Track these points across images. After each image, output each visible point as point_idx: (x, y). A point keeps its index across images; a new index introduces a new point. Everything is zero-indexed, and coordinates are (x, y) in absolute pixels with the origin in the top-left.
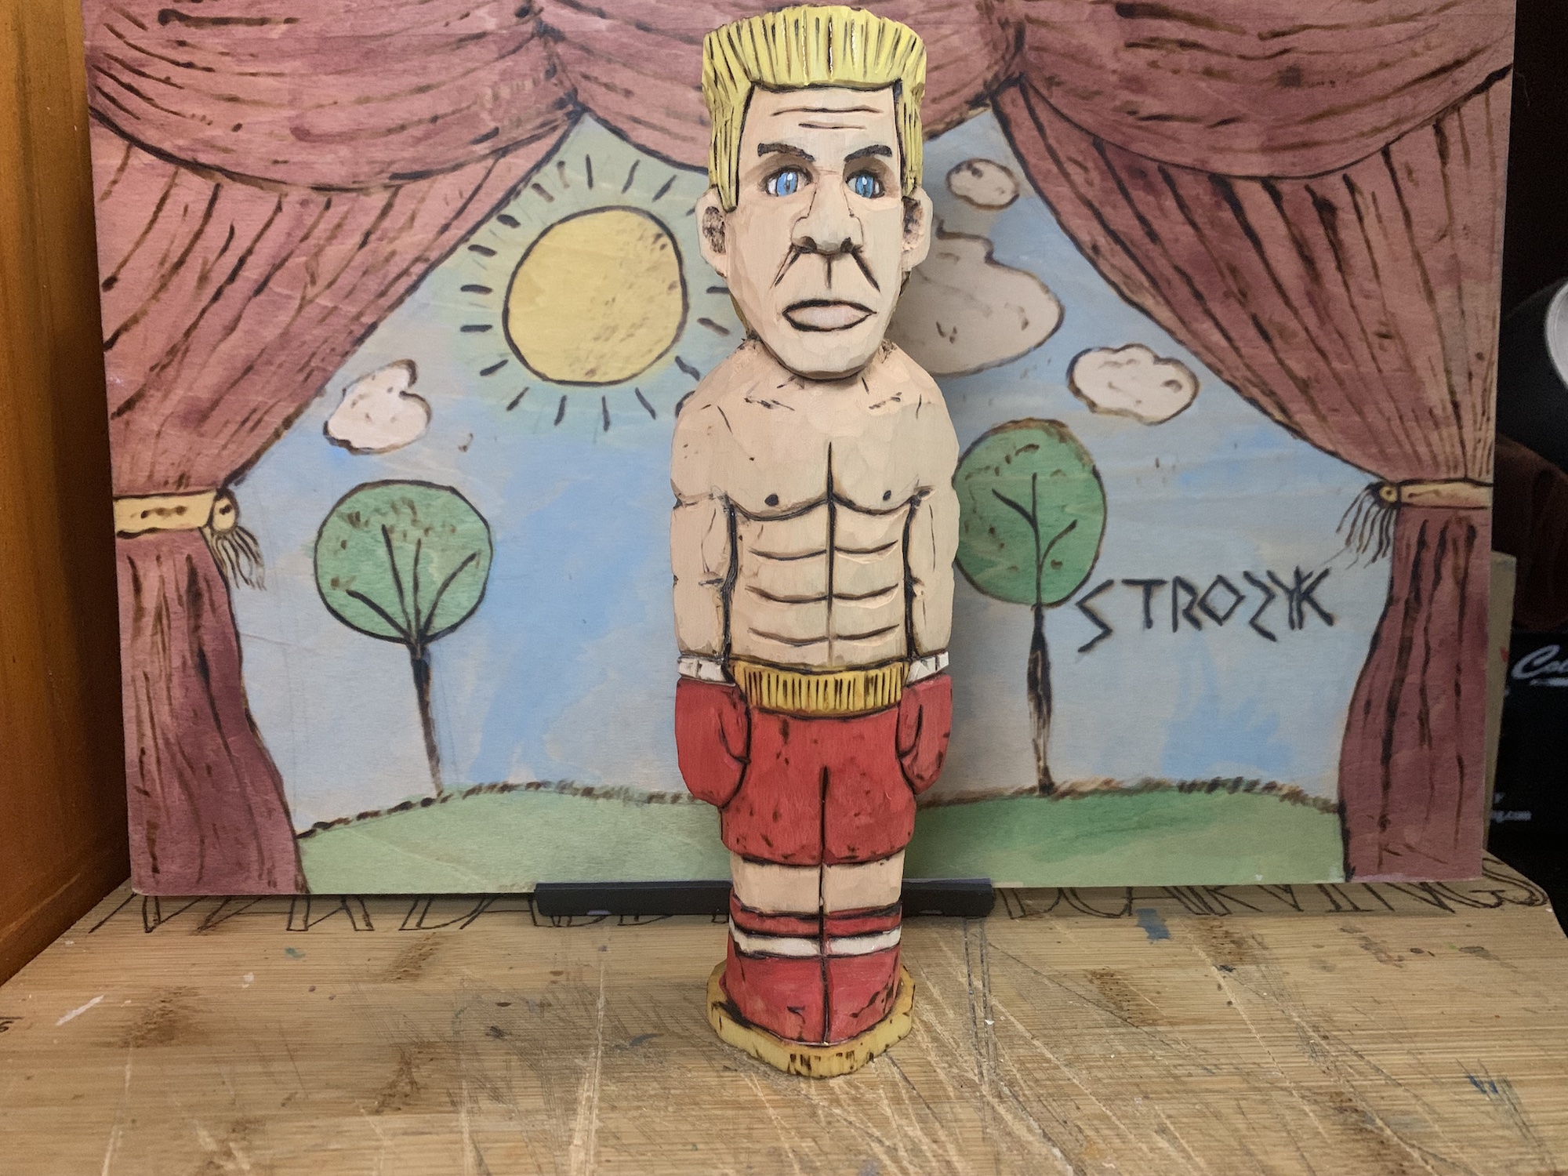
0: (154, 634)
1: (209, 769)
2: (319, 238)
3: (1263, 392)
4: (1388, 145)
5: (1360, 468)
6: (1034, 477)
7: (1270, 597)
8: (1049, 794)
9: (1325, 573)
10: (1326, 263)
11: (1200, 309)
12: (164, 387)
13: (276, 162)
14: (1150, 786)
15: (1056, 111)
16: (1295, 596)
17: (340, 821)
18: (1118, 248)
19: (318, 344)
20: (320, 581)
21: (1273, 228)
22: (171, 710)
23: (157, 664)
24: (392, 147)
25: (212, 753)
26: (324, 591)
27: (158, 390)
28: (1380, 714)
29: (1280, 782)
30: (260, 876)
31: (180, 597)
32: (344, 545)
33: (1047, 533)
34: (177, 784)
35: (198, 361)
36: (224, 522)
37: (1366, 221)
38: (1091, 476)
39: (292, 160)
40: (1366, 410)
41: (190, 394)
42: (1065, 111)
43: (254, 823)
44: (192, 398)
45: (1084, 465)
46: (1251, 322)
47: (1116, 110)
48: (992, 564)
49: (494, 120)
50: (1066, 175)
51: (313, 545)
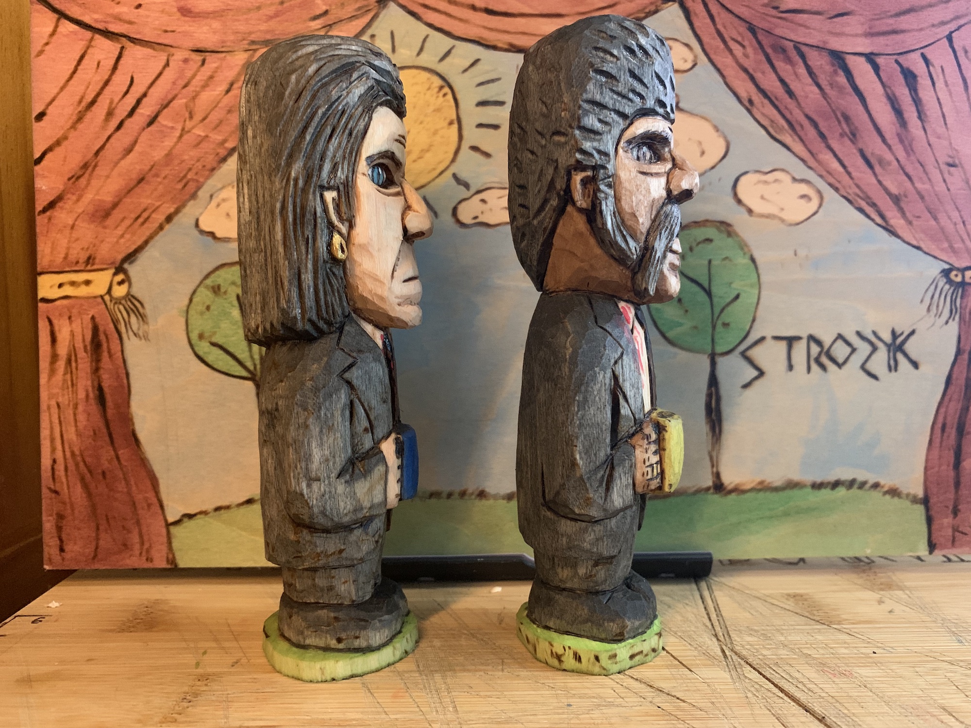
0: (65, 374)
1: (104, 473)
2: (196, 87)
3: (868, 203)
4: (952, 32)
5: (935, 257)
6: (710, 262)
7: (875, 349)
8: (720, 492)
9: (913, 332)
10: (911, 113)
11: (823, 145)
12: (78, 193)
13: (166, 31)
14: (792, 485)
15: (723, 6)
16: (892, 348)
17: (201, 513)
18: (766, 102)
19: (192, 162)
20: (191, 335)
21: (874, 89)
22: (77, 430)
23: (66, 397)
24: (250, 22)
25: (106, 462)
26: (193, 342)
27: (73, 194)
28: (952, 433)
29: (882, 482)
30: (141, 554)
31: (85, 347)
32: (208, 308)
33: (719, 303)
34: (79, 486)
35: (105, 173)
36: (120, 291)
37: (937, 85)
38: (750, 262)
39: (178, 31)
40: (939, 216)
41: (97, 197)
42: (729, 6)
43: (138, 515)
44: (99, 200)
45: (745, 254)
46: (858, 154)
47: (765, 5)
48: (681, 325)
49: (325, 4)
50: (730, 51)
51: (185, 309)
